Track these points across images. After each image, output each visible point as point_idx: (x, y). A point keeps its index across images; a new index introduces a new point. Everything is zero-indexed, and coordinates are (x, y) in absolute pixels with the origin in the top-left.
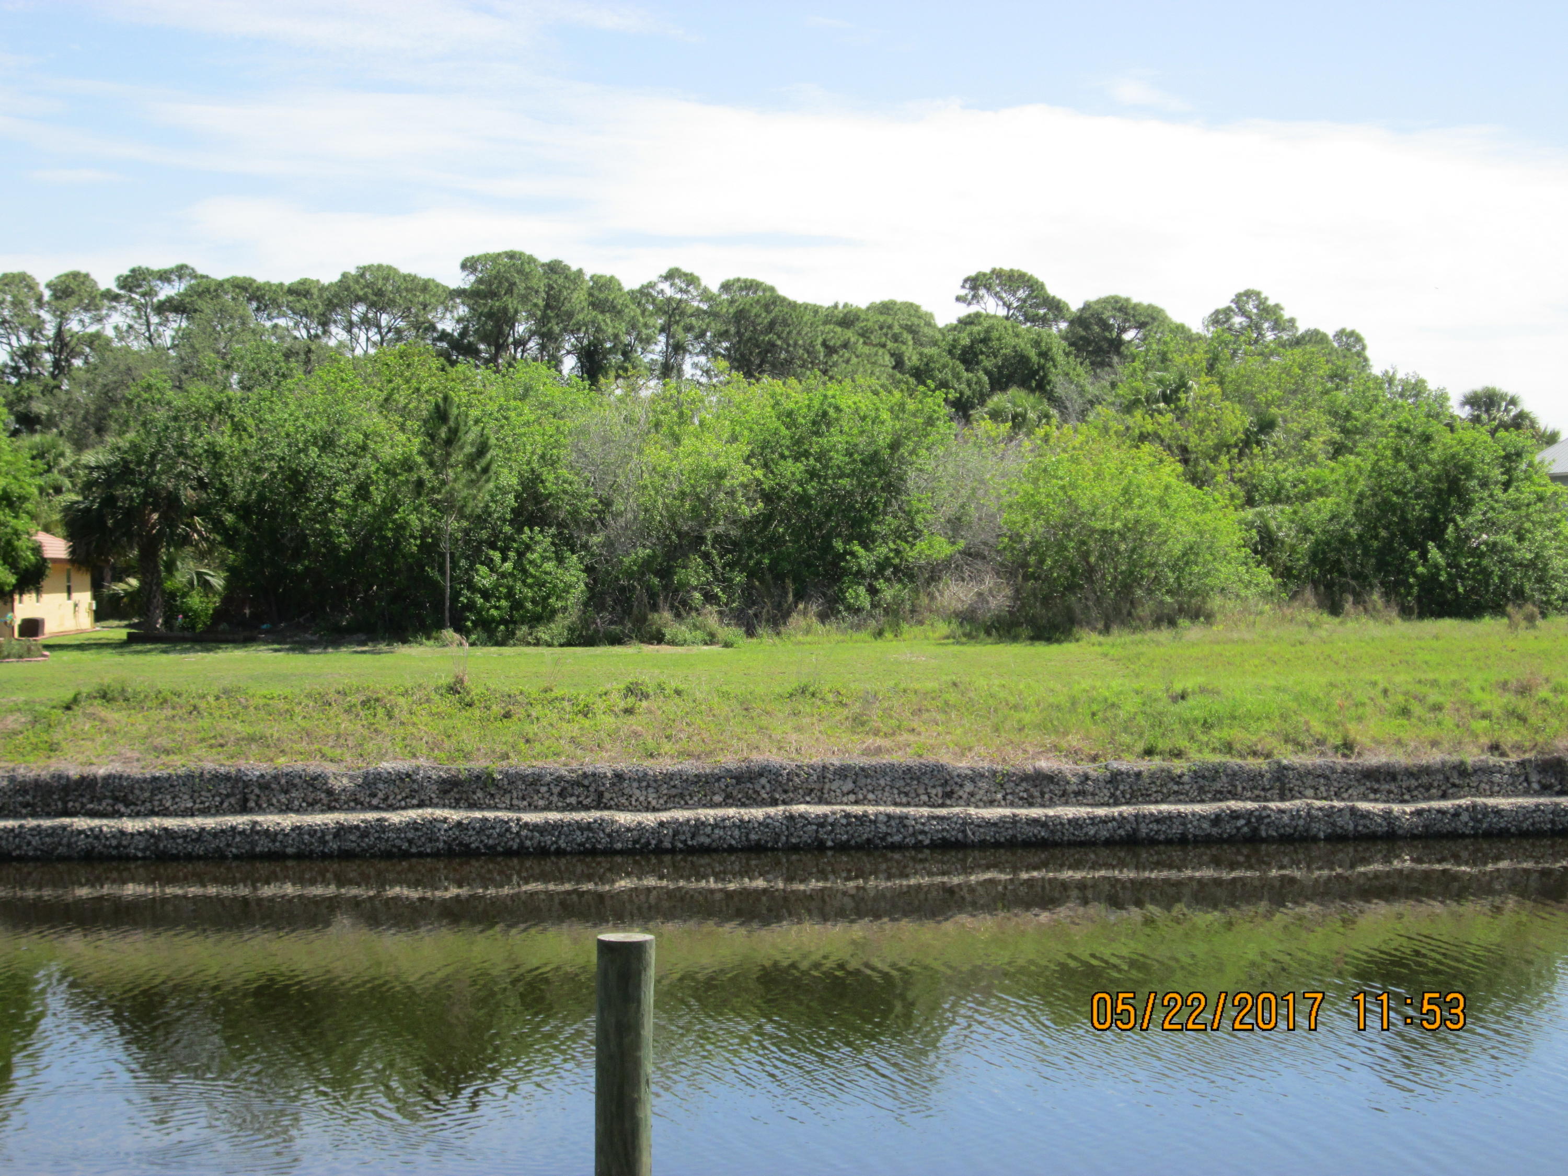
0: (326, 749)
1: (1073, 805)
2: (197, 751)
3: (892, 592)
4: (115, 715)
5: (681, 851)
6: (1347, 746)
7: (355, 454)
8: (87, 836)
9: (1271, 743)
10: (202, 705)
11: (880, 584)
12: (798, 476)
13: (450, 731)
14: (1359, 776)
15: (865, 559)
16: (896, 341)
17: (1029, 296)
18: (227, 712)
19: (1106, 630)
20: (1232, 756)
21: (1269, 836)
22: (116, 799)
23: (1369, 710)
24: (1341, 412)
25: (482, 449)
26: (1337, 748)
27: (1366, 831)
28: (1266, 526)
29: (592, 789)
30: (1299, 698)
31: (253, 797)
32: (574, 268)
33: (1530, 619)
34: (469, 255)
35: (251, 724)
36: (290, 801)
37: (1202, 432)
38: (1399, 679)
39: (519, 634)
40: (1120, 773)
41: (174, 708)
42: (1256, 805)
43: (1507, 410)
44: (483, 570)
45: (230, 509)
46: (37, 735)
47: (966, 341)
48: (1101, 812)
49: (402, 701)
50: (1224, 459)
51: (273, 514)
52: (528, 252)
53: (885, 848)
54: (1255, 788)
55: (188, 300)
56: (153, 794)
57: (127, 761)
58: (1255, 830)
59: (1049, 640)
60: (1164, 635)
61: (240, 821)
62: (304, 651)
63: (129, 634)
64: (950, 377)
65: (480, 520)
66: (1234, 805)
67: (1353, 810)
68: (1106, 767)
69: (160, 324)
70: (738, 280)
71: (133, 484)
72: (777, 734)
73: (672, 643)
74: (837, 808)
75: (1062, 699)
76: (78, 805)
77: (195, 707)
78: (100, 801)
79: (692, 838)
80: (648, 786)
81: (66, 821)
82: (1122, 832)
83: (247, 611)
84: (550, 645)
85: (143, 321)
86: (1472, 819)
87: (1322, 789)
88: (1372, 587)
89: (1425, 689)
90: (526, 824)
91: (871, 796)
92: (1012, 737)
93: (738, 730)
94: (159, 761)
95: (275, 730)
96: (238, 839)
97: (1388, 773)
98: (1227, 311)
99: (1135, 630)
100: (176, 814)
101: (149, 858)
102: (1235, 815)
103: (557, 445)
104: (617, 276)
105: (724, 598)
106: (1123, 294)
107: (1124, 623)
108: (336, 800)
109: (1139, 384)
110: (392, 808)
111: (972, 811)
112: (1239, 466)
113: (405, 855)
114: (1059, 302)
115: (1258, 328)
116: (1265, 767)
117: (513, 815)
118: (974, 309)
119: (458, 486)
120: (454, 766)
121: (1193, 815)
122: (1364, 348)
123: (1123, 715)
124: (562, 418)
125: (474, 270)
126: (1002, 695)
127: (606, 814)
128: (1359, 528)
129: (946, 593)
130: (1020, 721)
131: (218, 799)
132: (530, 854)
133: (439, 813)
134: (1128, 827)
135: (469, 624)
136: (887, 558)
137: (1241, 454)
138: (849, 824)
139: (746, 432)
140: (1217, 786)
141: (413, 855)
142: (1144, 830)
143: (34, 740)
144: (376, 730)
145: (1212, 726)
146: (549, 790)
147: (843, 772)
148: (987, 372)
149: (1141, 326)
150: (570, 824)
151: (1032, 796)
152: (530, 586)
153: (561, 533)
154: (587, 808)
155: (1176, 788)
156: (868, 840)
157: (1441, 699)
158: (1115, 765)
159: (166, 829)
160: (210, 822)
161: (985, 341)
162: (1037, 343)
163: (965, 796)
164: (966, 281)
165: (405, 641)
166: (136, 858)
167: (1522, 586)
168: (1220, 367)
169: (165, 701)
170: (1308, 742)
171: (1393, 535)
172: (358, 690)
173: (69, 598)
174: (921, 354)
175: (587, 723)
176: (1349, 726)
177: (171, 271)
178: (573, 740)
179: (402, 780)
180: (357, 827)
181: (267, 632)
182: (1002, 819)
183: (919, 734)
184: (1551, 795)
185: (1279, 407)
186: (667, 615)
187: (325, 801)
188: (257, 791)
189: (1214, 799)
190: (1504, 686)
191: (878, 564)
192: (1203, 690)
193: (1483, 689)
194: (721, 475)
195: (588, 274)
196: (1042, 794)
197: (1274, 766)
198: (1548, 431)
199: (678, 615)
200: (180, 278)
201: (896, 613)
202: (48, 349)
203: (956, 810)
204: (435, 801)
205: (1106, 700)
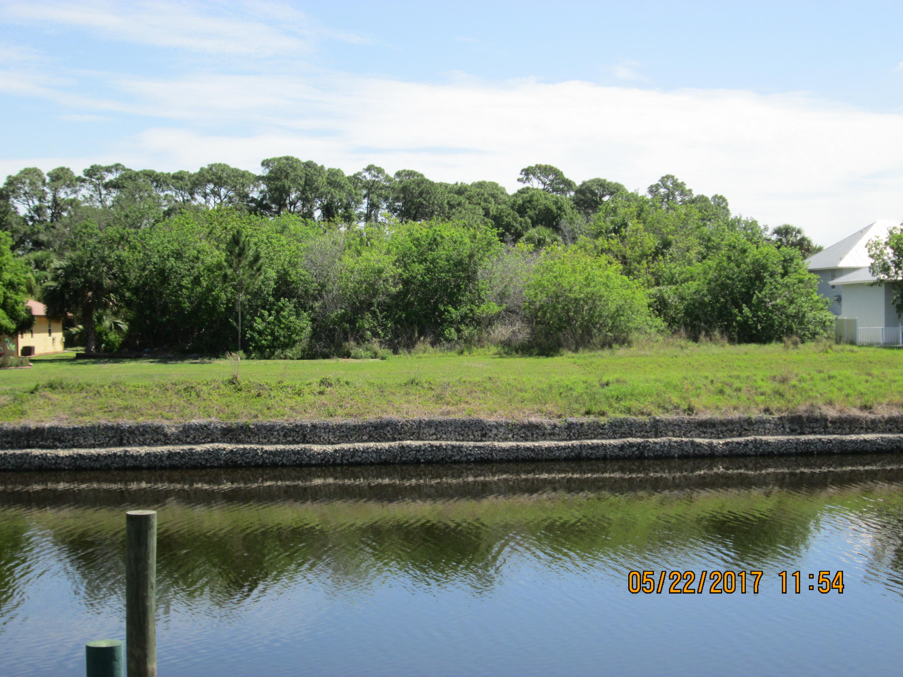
0: (164, 413)
1: (548, 440)
2: (98, 414)
3: (469, 331)
4: (56, 397)
5: (346, 465)
6: (690, 410)
7: (193, 261)
8: (39, 458)
9: (651, 408)
10: (102, 391)
11: (463, 327)
12: (421, 272)
13: (229, 403)
14: (696, 425)
15: (455, 314)
16: (486, 202)
17: (555, 179)
18: (114, 394)
19: (576, 350)
20: (630, 415)
21: (649, 456)
22: (55, 439)
23: (703, 391)
24: (706, 238)
25: (257, 258)
26: (685, 411)
27: (699, 453)
28: (663, 297)
29: (300, 433)
30: (668, 385)
31: (126, 438)
32: (319, 165)
33: (795, 344)
34: (265, 158)
35: (126, 400)
36: (145, 440)
37: (633, 248)
38: (719, 375)
39: (276, 353)
40: (572, 424)
41: (87, 392)
42: (642, 440)
43: (796, 236)
44: (259, 320)
45: (128, 290)
46: (15, 406)
47: (520, 202)
48: (562, 444)
49: (205, 388)
50: (644, 262)
51: (151, 292)
52: (296, 157)
53: (451, 462)
54: (642, 431)
55: (120, 181)
56: (74, 437)
57: (61, 420)
58: (642, 453)
59: (547, 356)
60: (606, 352)
61: (119, 450)
62: (166, 363)
63: (77, 354)
64: (511, 220)
65: (257, 294)
66: (631, 440)
67: (692, 443)
68: (565, 421)
69: (107, 194)
70: (404, 171)
71: (79, 277)
72: (397, 404)
73: (355, 358)
74: (426, 442)
75: (544, 386)
76: (35, 442)
77: (98, 392)
78: (46, 440)
79: (352, 458)
80: (329, 431)
81: (29, 451)
82: (573, 454)
83: (138, 342)
84: (292, 359)
85: (98, 193)
86: (754, 447)
87: (677, 432)
88: (715, 327)
89: (732, 380)
90: (266, 451)
91: (444, 436)
92: (518, 405)
93: (377, 402)
94: (78, 420)
95: (137, 403)
96: (117, 459)
97: (711, 424)
98: (657, 186)
99: (591, 350)
100: (85, 447)
101: (71, 470)
102: (631, 445)
103: (297, 256)
104: (342, 169)
105: (382, 335)
106: (602, 178)
107: (585, 347)
108: (169, 439)
109: (602, 224)
110: (197, 443)
111: (496, 443)
112: (652, 266)
113: (204, 467)
114: (570, 181)
115: (673, 194)
116: (647, 420)
117: (259, 447)
118: (527, 185)
119: (245, 277)
120: (229, 422)
121: (610, 445)
122: (727, 205)
123: (575, 394)
124: (301, 242)
125: (268, 166)
126: (514, 383)
127: (307, 446)
128: (709, 297)
129: (496, 331)
130: (522, 398)
131: (107, 439)
132: (268, 466)
133: (221, 446)
134: (576, 451)
135: (251, 348)
136: (466, 314)
137: (654, 259)
138: (432, 450)
139: (395, 249)
140: (623, 430)
141: (208, 467)
142: (584, 453)
143: (14, 409)
144: (191, 403)
145: (621, 400)
146: (278, 434)
147: (430, 424)
148: (530, 217)
149: (611, 194)
150: (288, 451)
151: (527, 436)
152: (283, 329)
153: (299, 302)
154: (298, 443)
155: (601, 431)
156: (442, 458)
157: (741, 385)
158: (570, 420)
159: (80, 455)
160: (103, 451)
161: (530, 202)
162: (556, 203)
163: (493, 436)
164: (522, 171)
165: (217, 357)
166: (64, 470)
167: (791, 326)
168: (644, 215)
169: (83, 389)
170: (670, 407)
171: (727, 301)
172: (182, 383)
173: (50, 335)
174: (497, 208)
175: (299, 399)
176: (692, 399)
177: (112, 167)
178: (292, 408)
179: (203, 429)
180: (179, 453)
181: (147, 353)
182: (511, 448)
183: (470, 404)
184: (796, 435)
185: (673, 235)
186: (352, 343)
187: (163, 440)
188: (128, 435)
189: (621, 437)
190: (774, 378)
191: (461, 317)
192: (618, 381)
193: (762, 380)
194: (380, 271)
195: (327, 168)
196: (532, 435)
197: (652, 420)
198: (818, 247)
199: (358, 343)
200: (117, 170)
201: (470, 342)
202: (49, 207)
203: (488, 443)
204: (220, 439)
205: (567, 386)
